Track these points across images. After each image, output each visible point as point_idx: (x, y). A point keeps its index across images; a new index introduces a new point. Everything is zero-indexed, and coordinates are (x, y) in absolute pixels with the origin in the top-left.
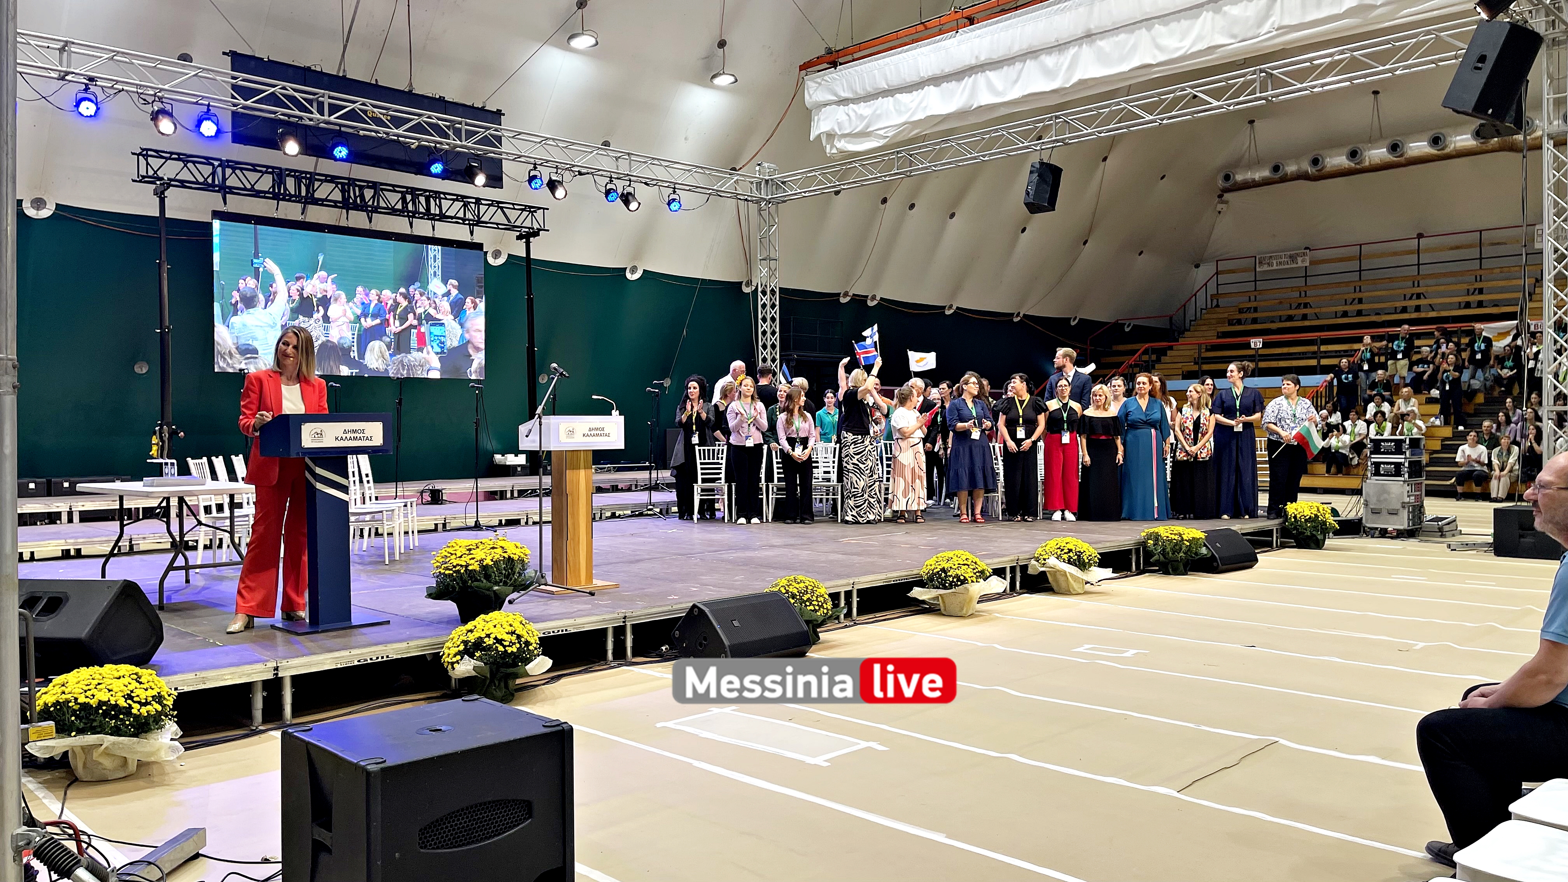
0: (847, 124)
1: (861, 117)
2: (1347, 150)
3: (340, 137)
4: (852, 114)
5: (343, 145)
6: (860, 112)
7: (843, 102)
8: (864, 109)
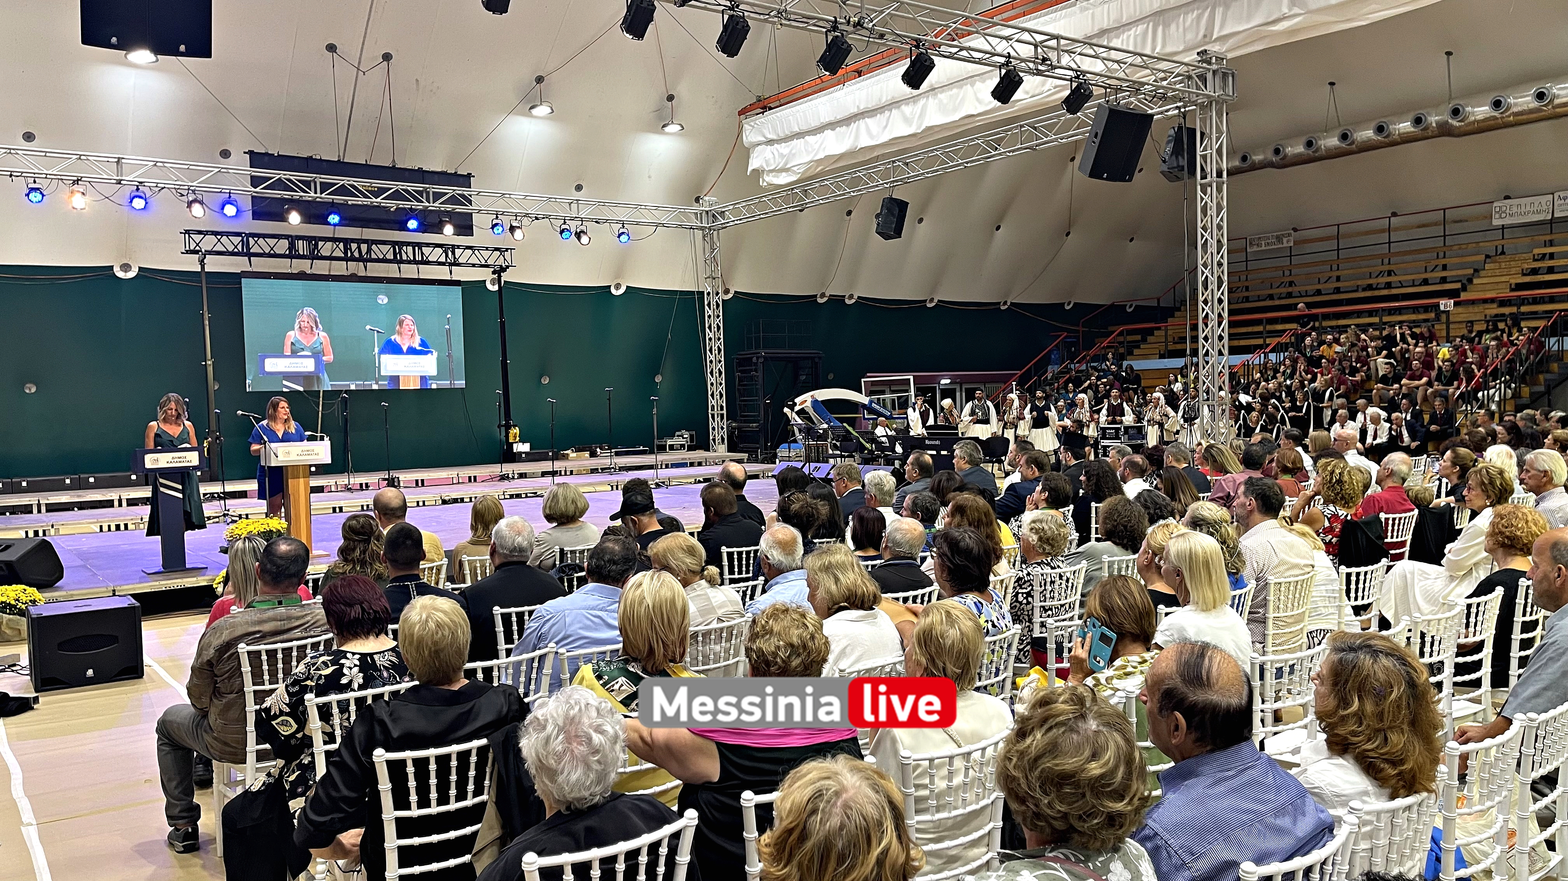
0: (772, 161)
1: (782, 156)
2: (1304, 139)
3: (333, 207)
4: (776, 153)
5: (335, 213)
6: (781, 151)
7: (770, 142)
8: (783, 148)
